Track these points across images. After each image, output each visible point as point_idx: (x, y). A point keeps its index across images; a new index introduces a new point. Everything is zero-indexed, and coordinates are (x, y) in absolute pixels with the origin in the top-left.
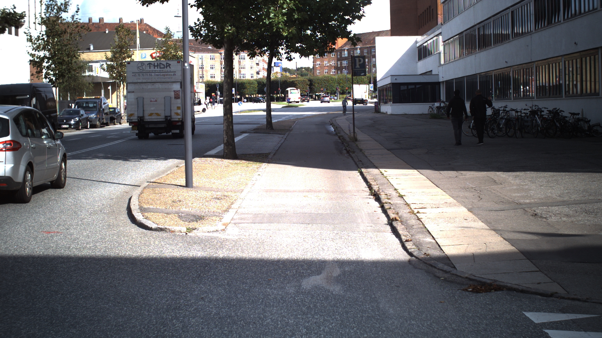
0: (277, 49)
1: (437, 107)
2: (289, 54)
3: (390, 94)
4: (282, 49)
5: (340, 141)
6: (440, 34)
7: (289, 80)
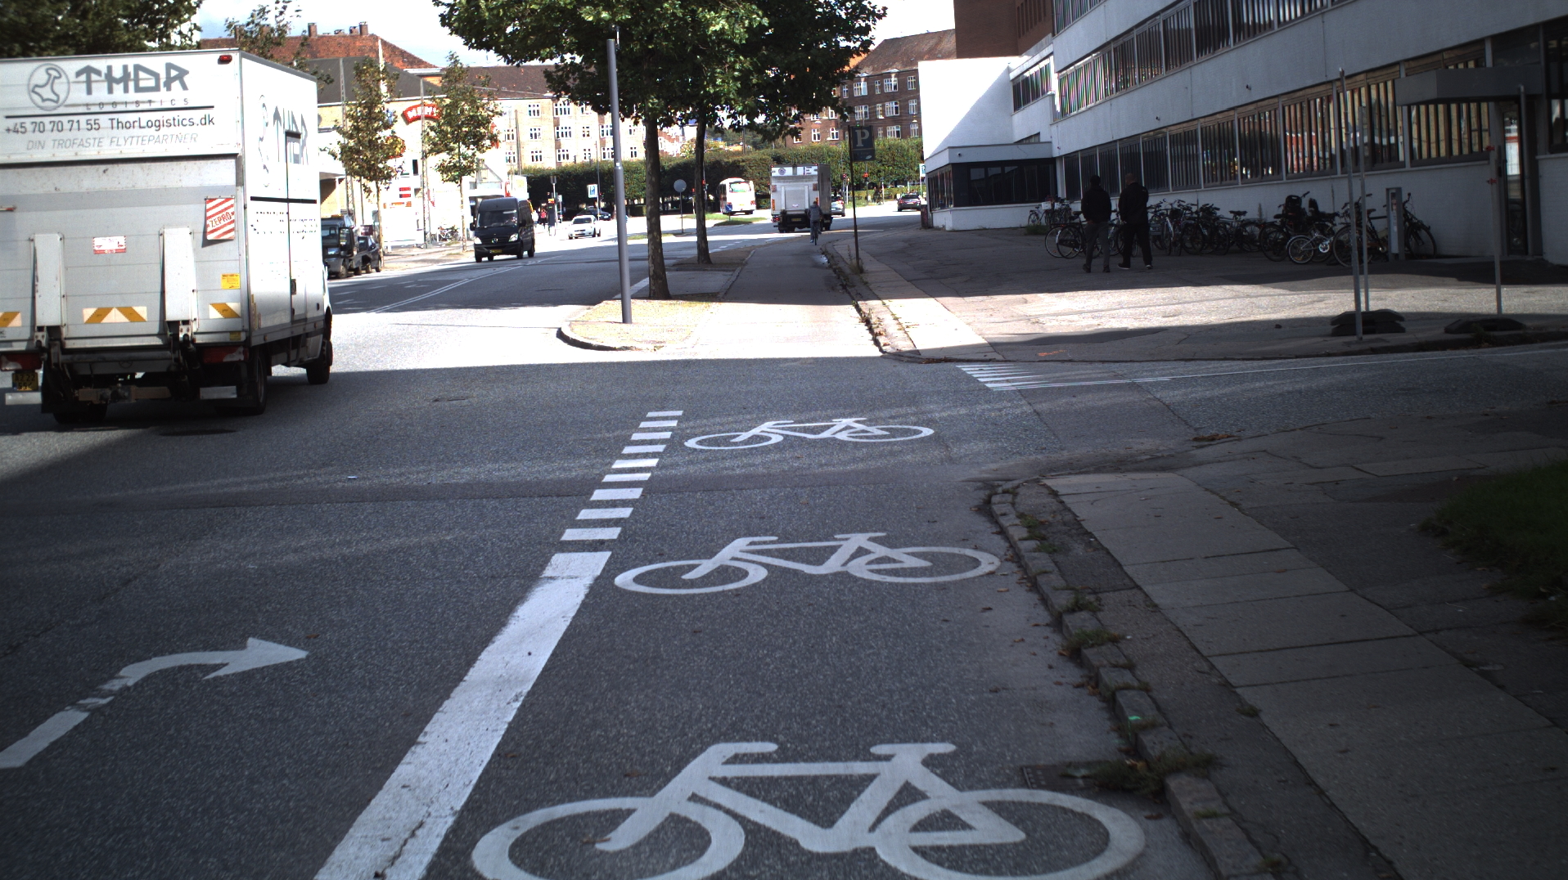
1: (1047, 211)
3: (949, 186)
5: (834, 275)
6: (1052, 54)
7: (726, 160)
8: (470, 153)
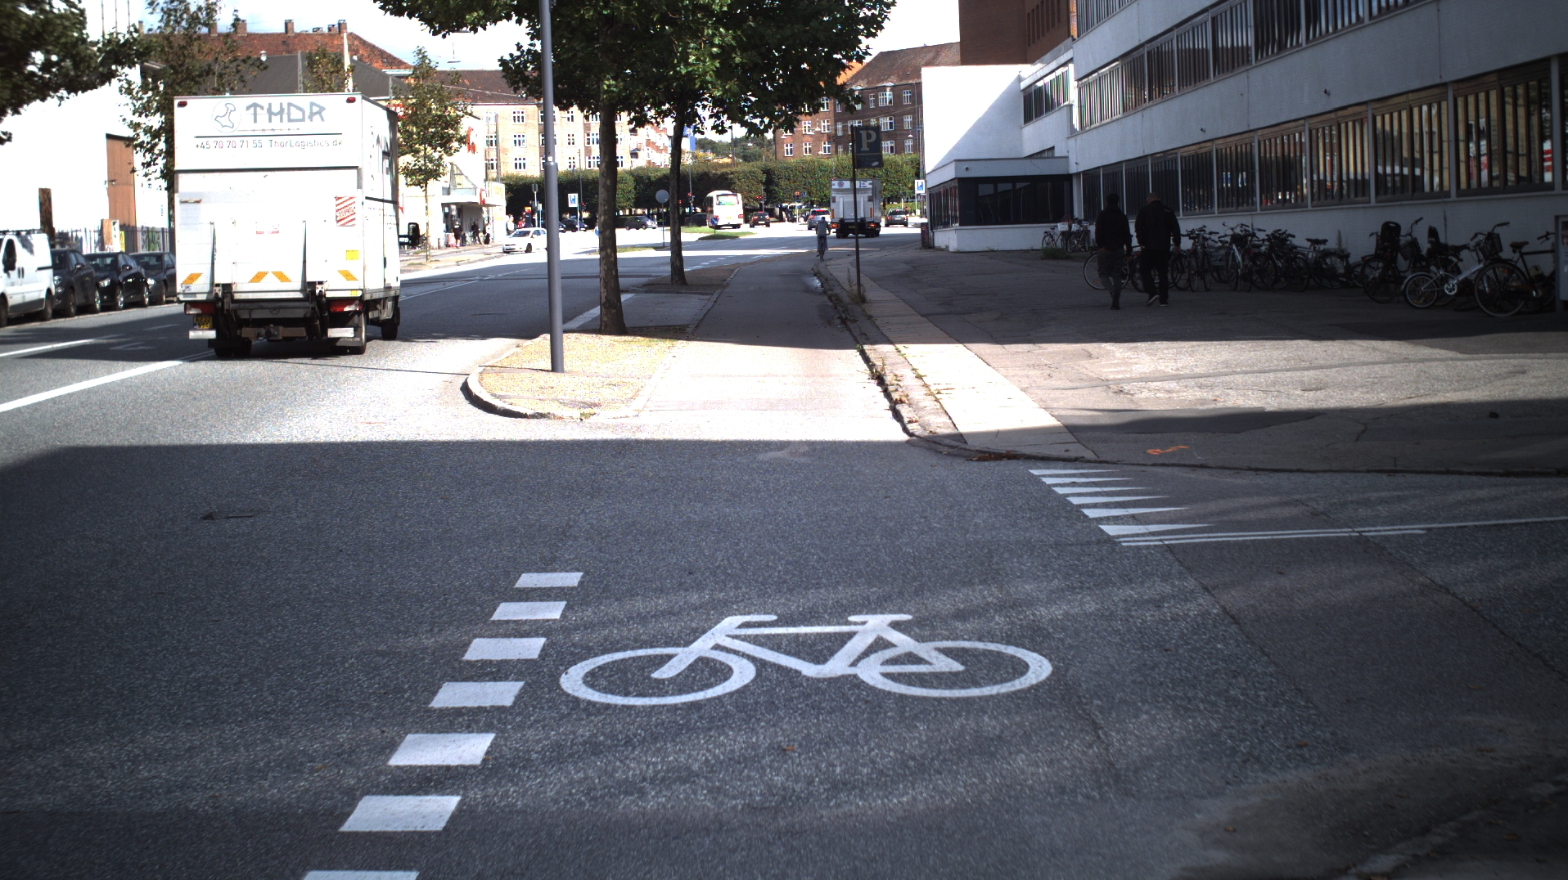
0: (692, 107)
1: (1063, 233)
2: (719, 118)
3: (954, 203)
4: (704, 107)
5: (830, 304)
6: (1071, 60)
7: (714, 172)
8: (436, 155)
